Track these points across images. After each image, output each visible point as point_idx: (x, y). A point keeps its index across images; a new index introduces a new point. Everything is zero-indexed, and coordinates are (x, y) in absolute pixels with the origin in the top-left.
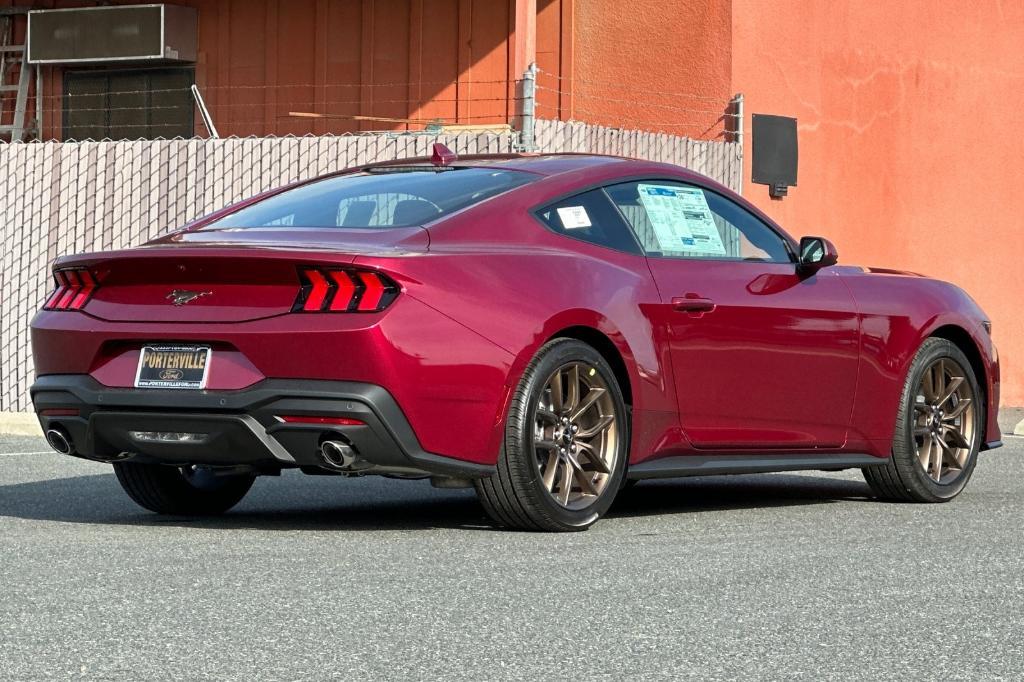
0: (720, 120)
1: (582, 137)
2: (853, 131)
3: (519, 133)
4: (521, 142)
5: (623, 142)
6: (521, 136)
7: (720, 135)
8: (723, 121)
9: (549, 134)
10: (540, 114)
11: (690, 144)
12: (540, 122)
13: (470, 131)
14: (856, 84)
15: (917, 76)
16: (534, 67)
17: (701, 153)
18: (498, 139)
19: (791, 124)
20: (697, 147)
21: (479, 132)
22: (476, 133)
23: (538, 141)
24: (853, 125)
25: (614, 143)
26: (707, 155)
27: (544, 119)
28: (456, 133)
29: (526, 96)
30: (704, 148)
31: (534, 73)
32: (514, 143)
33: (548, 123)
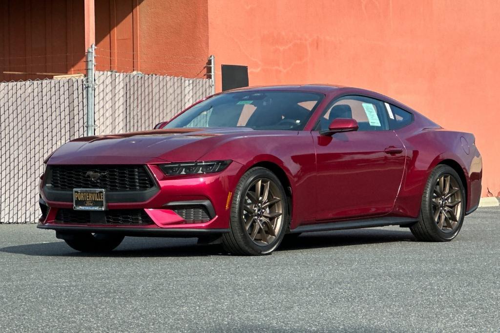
0: (204, 68)
1: (121, 79)
2: (280, 71)
3: (86, 78)
4: (87, 82)
5: (145, 81)
6: (87, 79)
7: (205, 75)
8: (206, 68)
9: (102, 78)
10: (98, 68)
11: (183, 81)
12: (97, 72)
13: (65, 78)
14: (282, 48)
15: (317, 43)
16: (93, 46)
17: (189, 84)
18: (77, 81)
19: (245, 69)
20: (187, 82)
21: (69, 78)
22: (68, 78)
23: (96, 82)
24: (281, 68)
25: (139, 81)
26: (193, 85)
27: (99, 71)
28: (59, 79)
29: (89, 60)
30: (191, 82)
31: (93, 49)
32: (84, 83)
33: (102, 73)
